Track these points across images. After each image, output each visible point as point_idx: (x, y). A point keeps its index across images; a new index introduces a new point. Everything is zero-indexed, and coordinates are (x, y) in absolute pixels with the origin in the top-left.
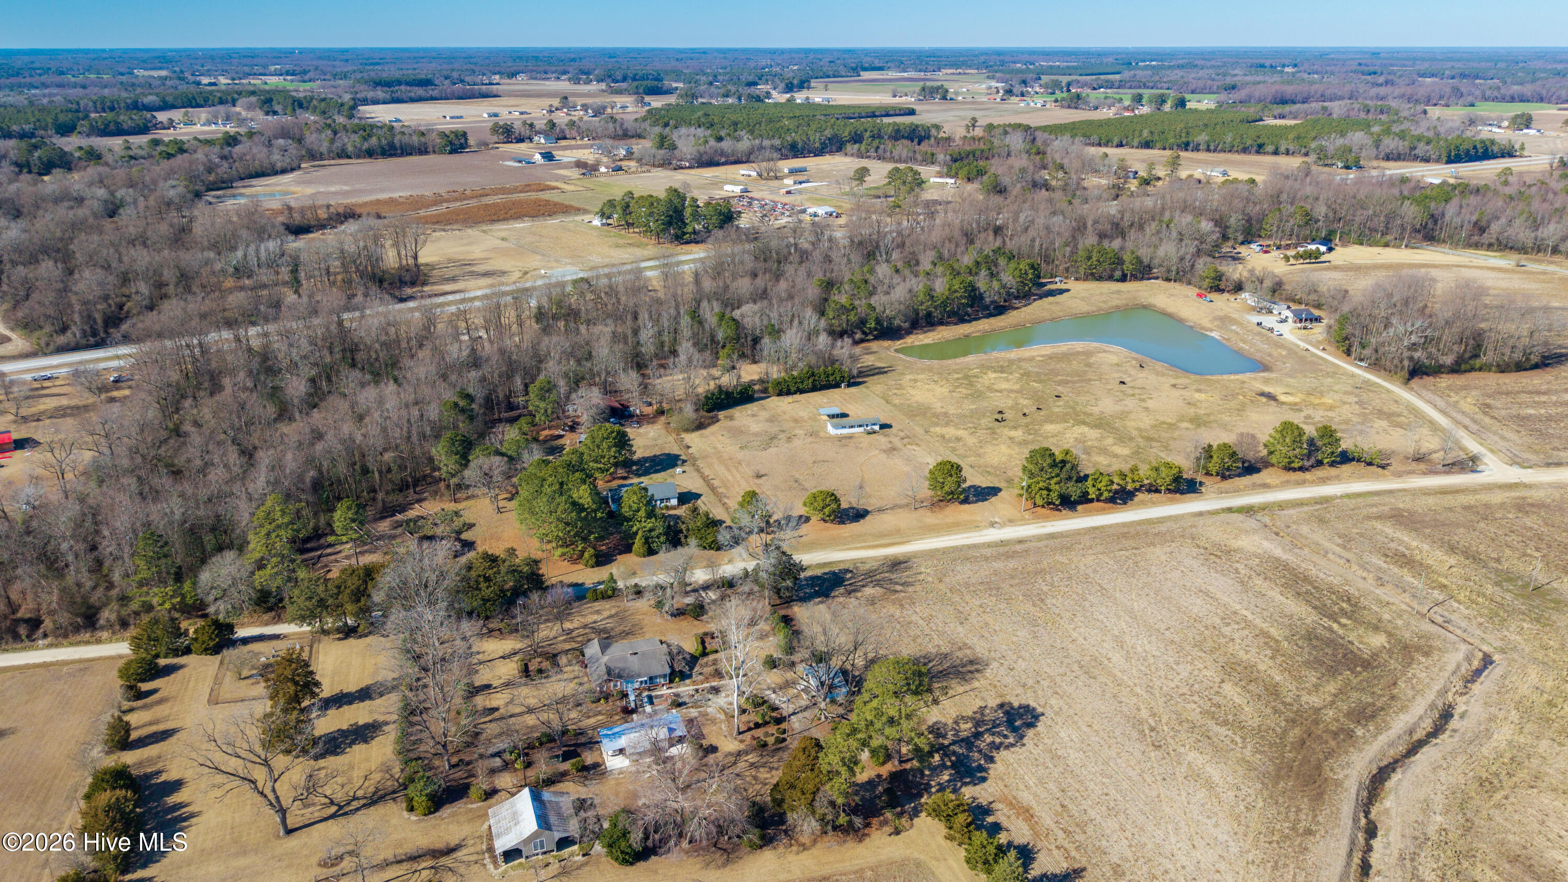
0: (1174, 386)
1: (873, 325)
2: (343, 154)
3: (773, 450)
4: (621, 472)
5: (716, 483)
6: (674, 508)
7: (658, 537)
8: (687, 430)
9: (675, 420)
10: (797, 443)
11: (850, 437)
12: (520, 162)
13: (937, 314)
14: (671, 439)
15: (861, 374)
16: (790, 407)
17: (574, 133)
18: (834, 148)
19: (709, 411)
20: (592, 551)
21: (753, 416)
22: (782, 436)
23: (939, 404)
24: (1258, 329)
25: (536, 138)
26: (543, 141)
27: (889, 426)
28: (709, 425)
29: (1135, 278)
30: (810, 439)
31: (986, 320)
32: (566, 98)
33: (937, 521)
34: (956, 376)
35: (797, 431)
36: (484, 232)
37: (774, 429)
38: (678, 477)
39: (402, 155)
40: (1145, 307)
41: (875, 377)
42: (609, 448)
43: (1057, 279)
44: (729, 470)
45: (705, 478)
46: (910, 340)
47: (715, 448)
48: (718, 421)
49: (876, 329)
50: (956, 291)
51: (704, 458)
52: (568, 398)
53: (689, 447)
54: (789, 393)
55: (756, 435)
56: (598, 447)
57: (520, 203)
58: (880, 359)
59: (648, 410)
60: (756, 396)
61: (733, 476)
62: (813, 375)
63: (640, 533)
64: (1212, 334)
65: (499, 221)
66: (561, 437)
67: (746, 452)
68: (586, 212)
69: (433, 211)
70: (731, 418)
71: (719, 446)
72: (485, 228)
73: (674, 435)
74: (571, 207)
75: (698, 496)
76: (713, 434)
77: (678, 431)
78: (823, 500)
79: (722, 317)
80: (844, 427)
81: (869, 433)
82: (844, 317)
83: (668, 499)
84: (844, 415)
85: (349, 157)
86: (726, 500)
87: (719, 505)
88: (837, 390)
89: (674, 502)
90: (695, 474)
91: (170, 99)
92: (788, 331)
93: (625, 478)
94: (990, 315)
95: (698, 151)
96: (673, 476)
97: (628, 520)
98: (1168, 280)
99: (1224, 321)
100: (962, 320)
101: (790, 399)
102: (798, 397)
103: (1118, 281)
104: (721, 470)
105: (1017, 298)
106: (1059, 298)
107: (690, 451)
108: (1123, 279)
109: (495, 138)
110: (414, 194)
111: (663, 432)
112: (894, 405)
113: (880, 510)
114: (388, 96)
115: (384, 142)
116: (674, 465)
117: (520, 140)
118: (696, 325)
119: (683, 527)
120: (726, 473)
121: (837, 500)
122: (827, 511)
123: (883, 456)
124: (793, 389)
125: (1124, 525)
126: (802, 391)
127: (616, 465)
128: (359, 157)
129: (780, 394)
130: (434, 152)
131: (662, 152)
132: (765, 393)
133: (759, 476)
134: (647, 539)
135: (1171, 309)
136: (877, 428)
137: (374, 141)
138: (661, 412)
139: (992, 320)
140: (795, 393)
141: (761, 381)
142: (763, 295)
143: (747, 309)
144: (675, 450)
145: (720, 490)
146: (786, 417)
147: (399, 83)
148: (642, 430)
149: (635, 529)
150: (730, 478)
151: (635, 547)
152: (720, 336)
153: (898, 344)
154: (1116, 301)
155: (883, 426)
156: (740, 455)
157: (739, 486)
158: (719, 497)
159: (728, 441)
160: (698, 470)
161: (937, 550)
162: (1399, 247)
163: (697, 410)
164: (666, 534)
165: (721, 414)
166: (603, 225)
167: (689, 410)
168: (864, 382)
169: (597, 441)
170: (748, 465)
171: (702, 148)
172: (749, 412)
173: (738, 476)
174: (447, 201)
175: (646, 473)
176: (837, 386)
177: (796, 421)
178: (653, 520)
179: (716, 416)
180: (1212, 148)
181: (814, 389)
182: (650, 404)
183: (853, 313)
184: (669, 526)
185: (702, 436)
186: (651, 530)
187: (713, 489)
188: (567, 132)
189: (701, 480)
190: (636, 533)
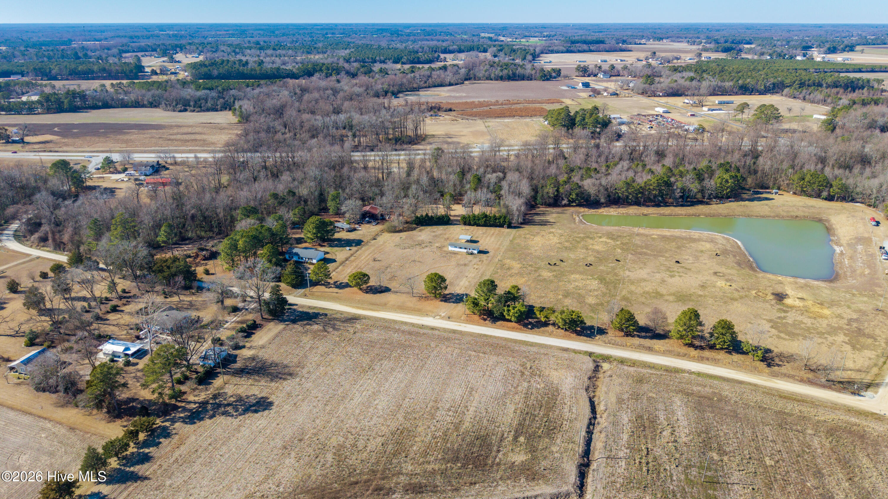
1: (574, 197)
2: (489, 78)
3: (407, 250)
4: (319, 242)
17: (625, 73)
19: (417, 225)
21: (433, 232)
25: (599, 75)
26: (602, 76)
27: (486, 253)
30: (435, 249)
32: (655, 53)
36: (485, 122)
37: (429, 241)
39: (518, 80)
41: (534, 226)
43: (774, 191)
45: (352, 255)
48: (413, 230)
49: (577, 199)
51: (371, 245)
53: (375, 239)
54: (470, 224)
58: (558, 217)
62: (486, 216)
67: (394, 248)
69: (479, 110)
73: (380, 232)
75: (334, 262)
77: (385, 231)
80: (456, 247)
81: (468, 254)
82: (555, 188)
83: (312, 259)
86: (341, 267)
88: (499, 228)
89: (315, 261)
91: (462, 47)
102: (473, 228)
105: (716, 198)
107: (373, 241)
108: (830, 198)
110: (486, 100)
111: (380, 229)
117: (590, 75)
120: (366, 255)
123: (452, 267)
125: (506, 339)
127: (317, 238)
129: (465, 224)
130: (535, 79)
133: (375, 260)
136: (475, 252)
146: (446, 236)
147: (578, 42)
148: (373, 227)
150: (363, 258)
155: (481, 252)
157: (360, 262)
158: (341, 265)
159: (397, 241)
160: (357, 250)
165: (420, 228)
168: (522, 228)
170: (382, 254)
172: (435, 230)
173: (368, 258)
176: (501, 226)
177: (447, 239)
179: (417, 228)
181: (486, 225)
183: (562, 187)
187: (345, 261)
188: (621, 72)
189: (349, 255)
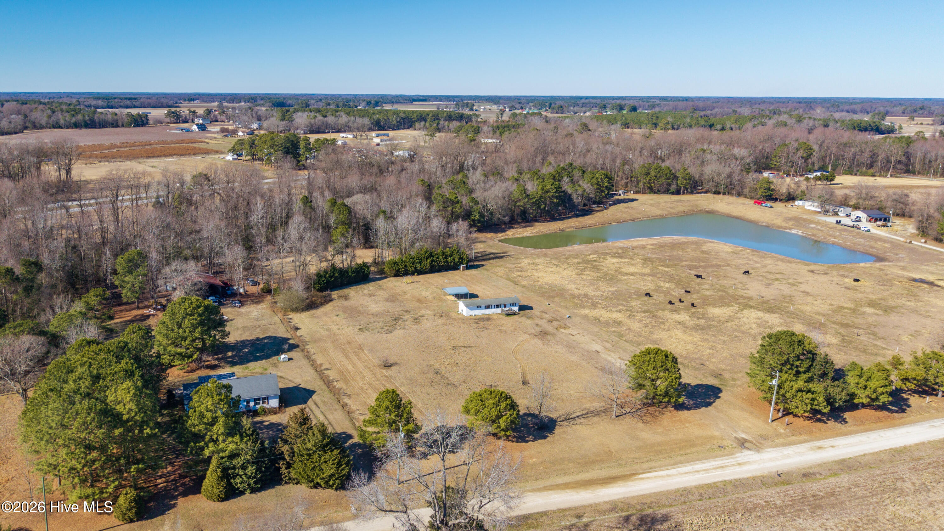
0: (812, 271)
1: (477, 217)
2: (56, 126)
3: (398, 333)
4: (209, 359)
5: (332, 374)
6: (273, 412)
7: (244, 467)
8: (296, 310)
9: (281, 299)
10: (426, 324)
11: (488, 319)
12: (182, 130)
13: (532, 211)
14: (276, 319)
15: (477, 259)
16: (410, 287)
17: (223, 118)
18: (406, 126)
19: (321, 290)
20: (132, 493)
21: (371, 295)
22: (407, 316)
23: (573, 286)
24: (839, 226)
25: (196, 120)
27: (530, 308)
28: (322, 304)
29: (687, 191)
30: (441, 321)
31: (575, 219)
33: (658, 438)
34: (576, 261)
35: (423, 312)
36: (139, 163)
37: (396, 309)
38: (281, 366)
39: (99, 128)
40: (708, 212)
41: (491, 261)
42: (194, 327)
43: (621, 192)
44: (347, 357)
45: (316, 368)
46: (510, 233)
47: (329, 330)
48: (331, 300)
49: (479, 221)
50: (547, 192)
51: (315, 341)
52: (159, 271)
53: (297, 329)
54: (406, 273)
55: (377, 315)
56: (179, 326)
57: (175, 149)
58: (489, 246)
59: (253, 289)
60: (372, 276)
61: (354, 365)
62: (431, 255)
63: (214, 463)
64: (794, 232)
65: (153, 157)
66: (148, 317)
67: (366, 335)
68: (222, 153)
69: (106, 152)
70: (346, 298)
71: (334, 328)
72: (141, 160)
73: (280, 315)
74: (212, 150)
75: (309, 393)
76: (325, 314)
77: (285, 311)
78: (497, 405)
79: (334, 203)
80: (479, 307)
81: (509, 315)
82: (450, 209)
83: (266, 399)
84: (473, 296)
85: (61, 127)
86: (346, 400)
87: (338, 407)
88: (456, 272)
89: (274, 403)
90: (304, 362)
92: (400, 216)
93: (213, 367)
94: (577, 216)
95: (310, 123)
96: (275, 365)
97: (198, 437)
98: (717, 193)
99: (798, 221)
100: (553, 219)
101: (408, 279)
102: (416, 278)
103: (673, 193)
104: (337, 357)
105: (594, 203)
106: (630, 204)
107: (299, 333)
108: (678, 192)
109: (168, 120)
111: (269, 311)
112: (524, 286)
113: (568, 419)
114: (105, 104)
115: (87, 118)
116: (278, 352)
117: (186, 122)
118: (308, 210)
119: (285, 449)
120: (343, 359)
121: (513, 406)
122: (503, 423)
123: (536, 342)
124: (410, 269)
126: (419, 272)
127: (202, 350)
128: (68, 127)
129: (397, 275)
130: (123, 126)
131: (284, 122)
132: (382, 274)
133: (388, 366)
134: (225, 470)
135: (736, 213)
136: (516, 309)
137: (80, 117)
138: (268, 291)
139: (581, 219)
140: (413, 274)
141: (375, 263)
142: (372, 189)
143: (357, 198)
144: (282, 332)
145: (338, 385)
146: (408, 296)
148: (243, 310)
149: (207, 453)
150: (350, 367)
151: (207, 483)
152: (332, 218)
153: (500, 236)
154: (681, 208)
155: (523, 308)
156: (360, 338)
157: (363, 378)
158: (337, 394)
159: (344, 322)
160: (308, 357)
161: (687, 491)
162: (886, 176)
163: (308, 289)
164: (256, 462)
165: (335, 294)
166: (234, 159)
167: (298, 287)
168: (483, 265)
169: (179, 317)
170: (372, 350)
171: (313, 121)
172: (366, 292)
173: (360, 365)
174: (118, 147)
175: (243, 360)
176: (455, 267)
177: (419, 301)
178: (237, 438)
179: (330, 295)
180: (676, 127)
181: (433, 270)
182: (256, 283)
183: (458, 205)
184: (262, 450)
185: (313, 316)
186: (233, 456)
187: (328, 383)
188: (219, 117)
189: (312, 371)
190: (208, 461)
